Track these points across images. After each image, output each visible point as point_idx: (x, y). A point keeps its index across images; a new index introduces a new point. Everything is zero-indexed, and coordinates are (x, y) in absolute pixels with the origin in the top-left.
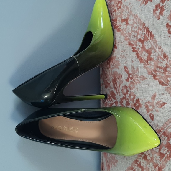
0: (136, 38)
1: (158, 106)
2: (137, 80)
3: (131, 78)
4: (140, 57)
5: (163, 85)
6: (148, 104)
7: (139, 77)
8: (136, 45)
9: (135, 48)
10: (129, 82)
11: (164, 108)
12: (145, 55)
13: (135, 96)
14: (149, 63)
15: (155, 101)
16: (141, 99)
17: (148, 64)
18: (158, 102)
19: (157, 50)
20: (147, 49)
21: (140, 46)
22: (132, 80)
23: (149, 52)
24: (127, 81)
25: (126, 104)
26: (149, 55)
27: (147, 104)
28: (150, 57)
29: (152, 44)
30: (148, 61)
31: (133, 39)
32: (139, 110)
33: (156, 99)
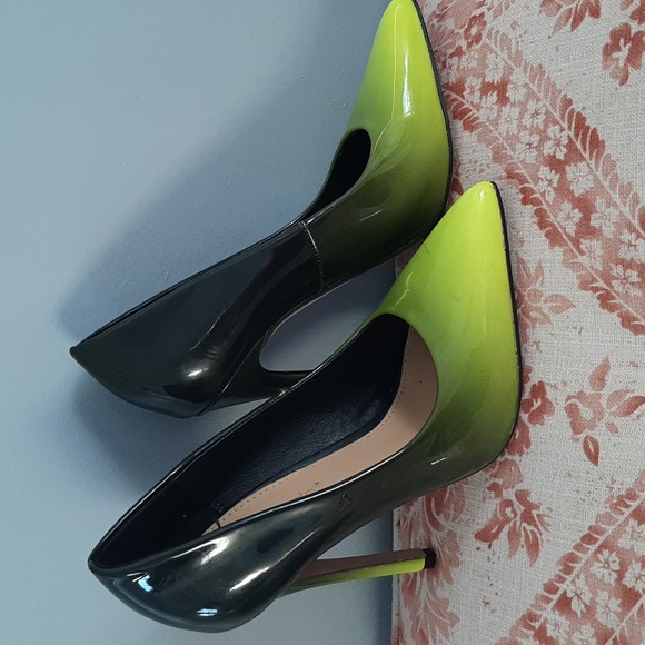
0: (535, 153)
2: (539, 310)
4: (552, 225)
5: (637, 330)
6: (578, 403)
7: (545, 302)
8: (537, 180)
9: (532, 192)
11: (639, 417)
12: (569, 217)
13: (530, 370)
14: (582, 246)
15: (607, 392)
16: (552, 383)
17: (582, 253)
18: (617, 395)
19: (616, 197)
20: (577, 194)
21: (550, 182)
22: (520, 311)
23: (585, 205)
26: (586, 218)
27: (573, 400)
28: (588, 226)
29: (595, 176)
30: (582, 240)
31: (523, 157)
32: (543, 424)
33: (608, 384)
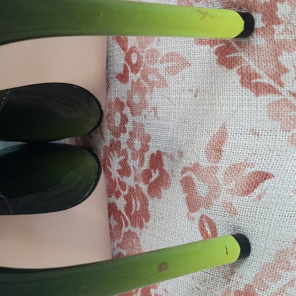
1: (232, 185)
2: (155, 71)
3: (135, 69)
5: (258, 89)
6: (194, 176)
7: (162, 62)
10: (129, 86)
11: (260, 197)
13: (148, 138)
15: (223, 165)
16: (169, 152)
18: (235, 169)
22: (139, 75)
24: (121, 81)
25: (119, 171)
27: (188, 173)
32: (160, 197)
33: (225, 155)
